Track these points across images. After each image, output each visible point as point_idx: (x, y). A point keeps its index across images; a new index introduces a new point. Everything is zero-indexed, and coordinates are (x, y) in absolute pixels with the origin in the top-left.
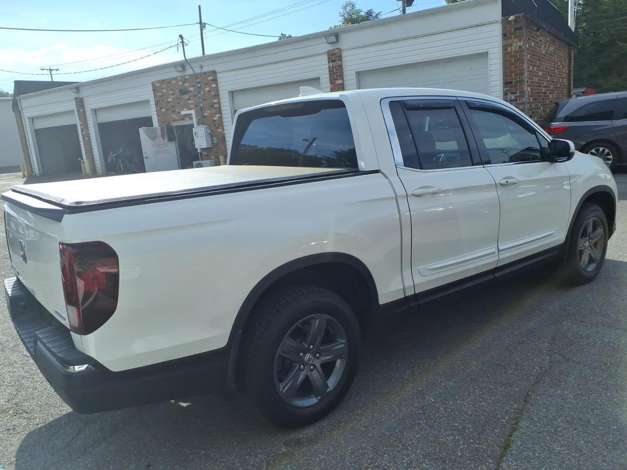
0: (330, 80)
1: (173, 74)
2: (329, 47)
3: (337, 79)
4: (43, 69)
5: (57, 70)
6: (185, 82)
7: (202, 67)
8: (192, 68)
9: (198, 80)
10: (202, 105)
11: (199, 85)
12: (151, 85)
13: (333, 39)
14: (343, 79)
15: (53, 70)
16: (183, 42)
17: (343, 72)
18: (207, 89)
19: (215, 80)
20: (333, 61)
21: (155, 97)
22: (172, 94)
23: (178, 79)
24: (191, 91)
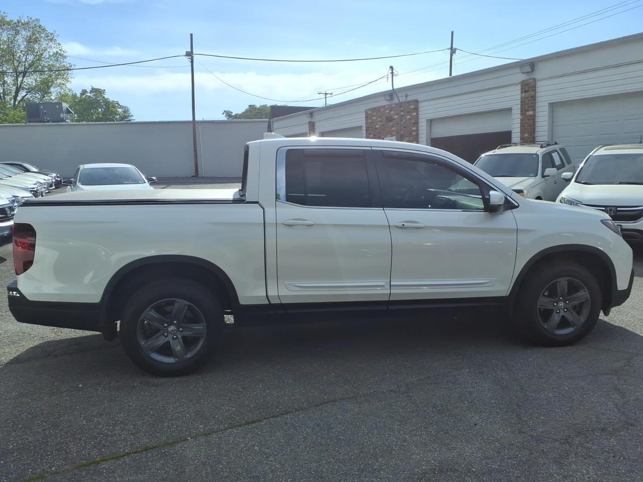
0: (521, 111)
1: (383, 102)
2: (523, 77)
3: (528, 111)
4: (320, 93)
5: (331, 94)
6: (391, 111)
7: (407, 96)
8: (398, 98)
9: (402, 109)
10: (402, 132)
11: (402, 113)
12: (364, 113)
13: (528, 69)
14: (534, 110)
15: (328, 94)
16: (392, 73)
17: (535, 103)
18: (408, 117)
19: (416, 109)
20: (526, 92)
21: (366, 124)
22: (380, 121)
23: (386, 107)
24: (395, 119)
